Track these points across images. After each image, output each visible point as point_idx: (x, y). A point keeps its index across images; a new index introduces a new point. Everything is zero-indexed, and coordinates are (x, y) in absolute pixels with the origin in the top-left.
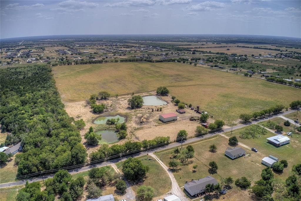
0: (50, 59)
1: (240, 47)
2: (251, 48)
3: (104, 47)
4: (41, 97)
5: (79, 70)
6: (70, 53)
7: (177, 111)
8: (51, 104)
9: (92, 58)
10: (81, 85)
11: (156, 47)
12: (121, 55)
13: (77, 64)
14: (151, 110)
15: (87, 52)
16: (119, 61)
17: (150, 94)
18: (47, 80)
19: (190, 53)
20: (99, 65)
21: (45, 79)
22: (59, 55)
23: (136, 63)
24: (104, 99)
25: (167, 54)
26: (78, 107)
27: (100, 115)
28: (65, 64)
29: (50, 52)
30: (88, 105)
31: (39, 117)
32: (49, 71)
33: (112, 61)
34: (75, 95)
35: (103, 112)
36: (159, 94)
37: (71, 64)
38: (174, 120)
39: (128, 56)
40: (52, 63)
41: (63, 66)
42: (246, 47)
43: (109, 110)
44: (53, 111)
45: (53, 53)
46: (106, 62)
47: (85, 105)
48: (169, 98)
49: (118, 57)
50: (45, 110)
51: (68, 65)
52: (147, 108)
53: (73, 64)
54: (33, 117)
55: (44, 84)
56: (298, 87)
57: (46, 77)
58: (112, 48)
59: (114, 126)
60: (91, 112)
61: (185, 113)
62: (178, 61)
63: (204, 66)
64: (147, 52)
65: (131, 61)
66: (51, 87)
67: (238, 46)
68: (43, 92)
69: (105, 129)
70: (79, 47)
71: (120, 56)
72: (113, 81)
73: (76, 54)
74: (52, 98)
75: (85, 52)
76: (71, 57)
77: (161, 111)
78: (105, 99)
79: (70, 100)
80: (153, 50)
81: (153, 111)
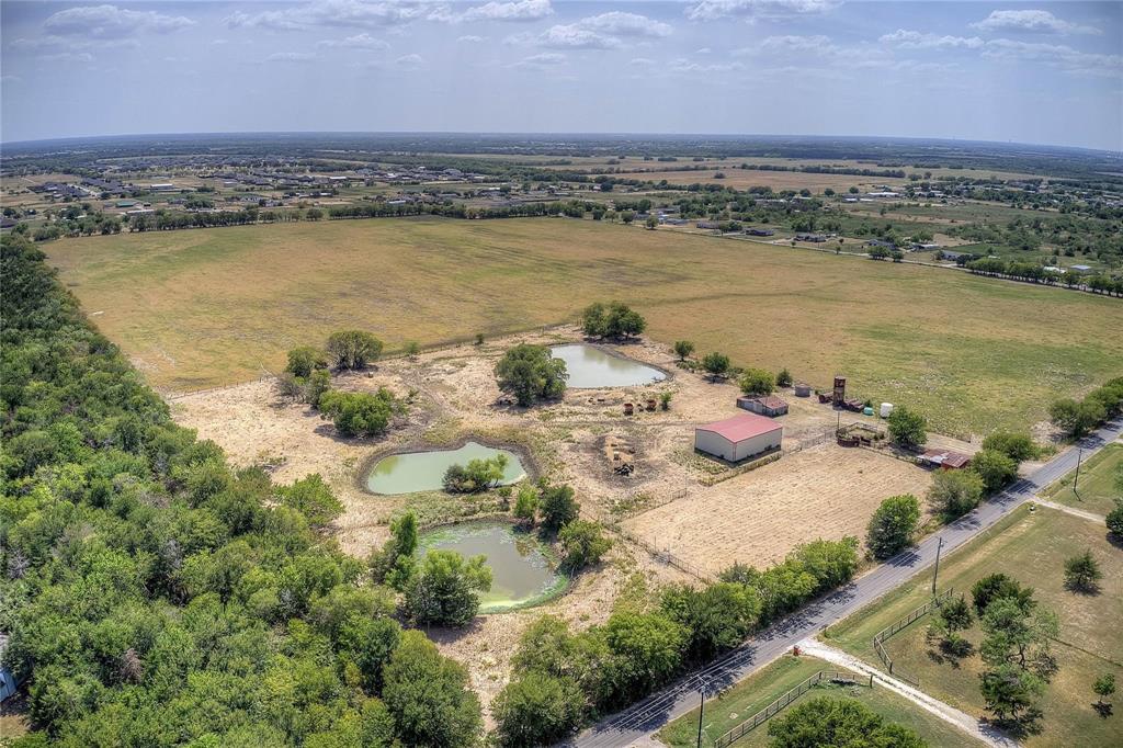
0: (18, 217)
1: (752, 168)
2: (794, 170)
3: (229, 170)
4: (35, 369)
5: (165, 250)
6: (95, 193)
7: (740, 404)
8: (100, 404)
9: (200, 206)
10: (205, 313)
11: (441, 169)
12: (317, 196)
13: (142, 229)
14: (621, 408)
15: (166, 188)
16: (326, 216)
17: (556, 337)
18: (37, 294)
19: (592, 188)
20: (239, 230)
21: (24, 289)
22: (53, 201)
23: (404, 223)
24: (353, 368)
25: (505, 191)
26: (243, 410)
27: (380, 445)
28: (90, 231)
29: (12, 192)
30: (286, 399)
31: (63, 476)
32: (31, 258)
33: (296, 217)
34: (194, 354)
35: (385, 433)
36: (599, 337)
37: (118, 230)
38: (769, 449)
39: (348, 198)
40: (32, 230)
41: (83, 239)
42: (775, 169)
43: (413, 420)
44: (129, 442)
45: (23, 196)
46: (270, 217)
47: (275, 400)
48: (654, 350)
49: (310, 201)
50: (81, 436)
51: (105, 232)
52: (595, 400)
53: (125, 229)
54: (27, 479)
55: (26, 312)
56: (1105, 292)
57: (26, 281)
58: (265, 171)
59: (491, 500)
60: (321, 431)
61: (786, 412)
62: (570, 214)
63: (684, 228)
64: (418, 183)
65: (373, 215)
66: (65, 322)
67: (744, 167)
68: (35, 348)
69: (452, 519)
70: (121, 171)
71: (315, 197)
72: (345, 291)
73: (123, 197)
74: (92, 375)
75: (157, 188)
76: (107, 206)
77: (665, 408)
78: (360, 366)
79: (179, 379)
80: (437, 180)
81: (629, 413)
